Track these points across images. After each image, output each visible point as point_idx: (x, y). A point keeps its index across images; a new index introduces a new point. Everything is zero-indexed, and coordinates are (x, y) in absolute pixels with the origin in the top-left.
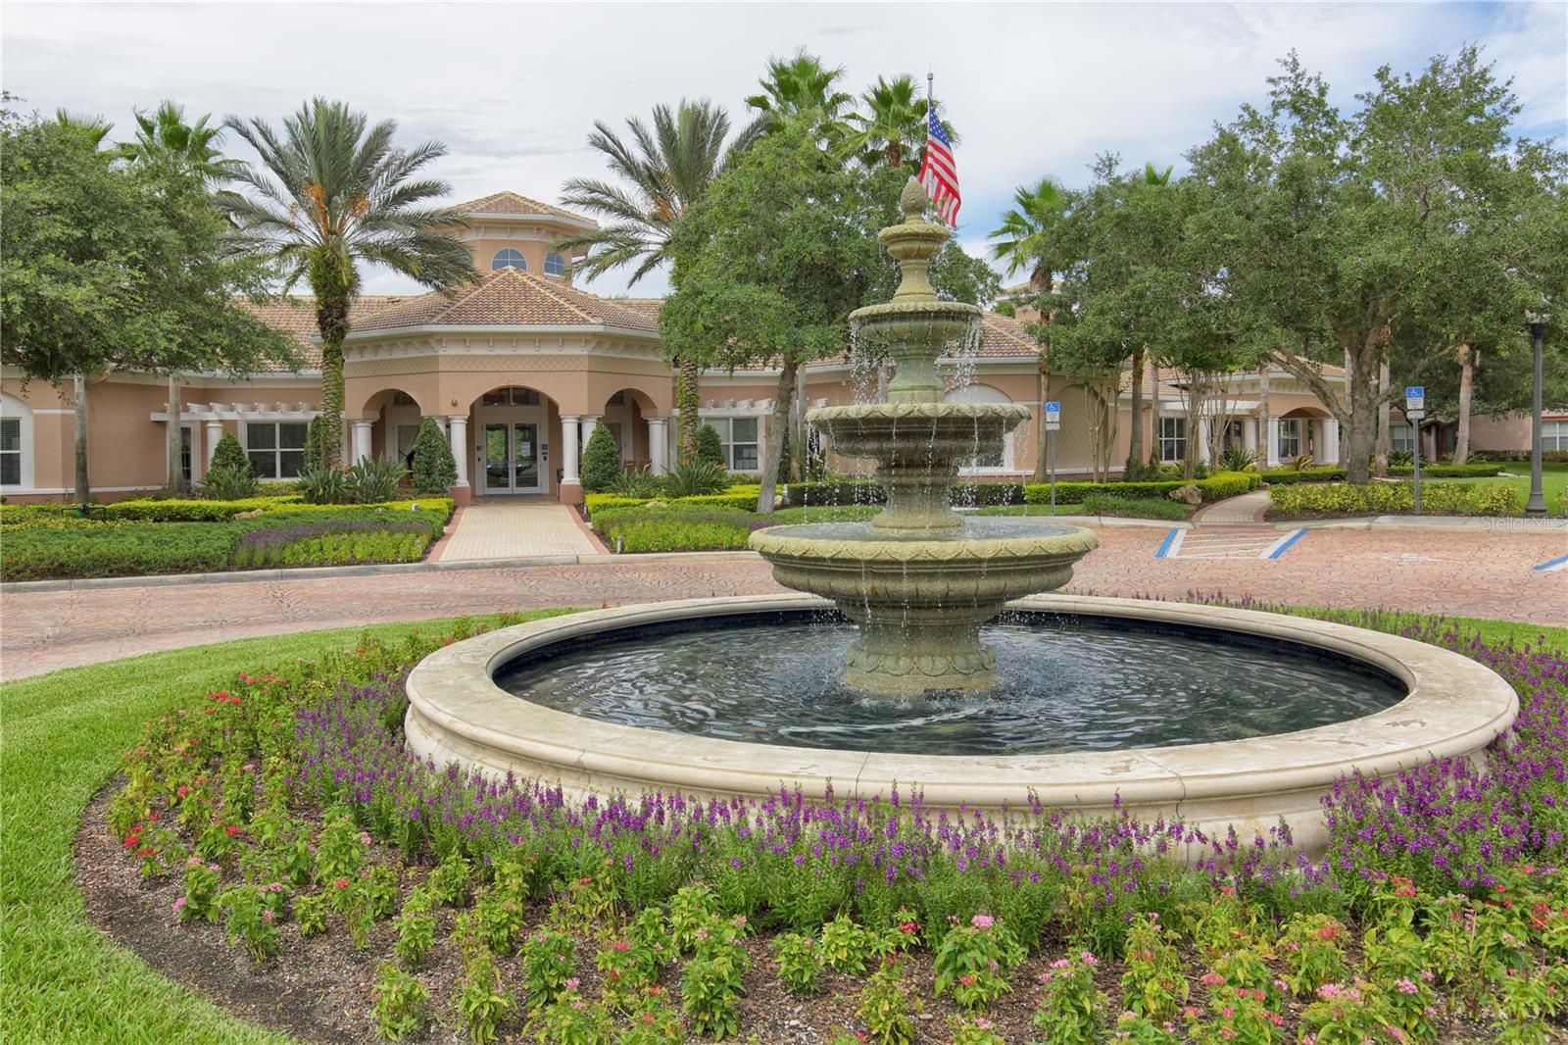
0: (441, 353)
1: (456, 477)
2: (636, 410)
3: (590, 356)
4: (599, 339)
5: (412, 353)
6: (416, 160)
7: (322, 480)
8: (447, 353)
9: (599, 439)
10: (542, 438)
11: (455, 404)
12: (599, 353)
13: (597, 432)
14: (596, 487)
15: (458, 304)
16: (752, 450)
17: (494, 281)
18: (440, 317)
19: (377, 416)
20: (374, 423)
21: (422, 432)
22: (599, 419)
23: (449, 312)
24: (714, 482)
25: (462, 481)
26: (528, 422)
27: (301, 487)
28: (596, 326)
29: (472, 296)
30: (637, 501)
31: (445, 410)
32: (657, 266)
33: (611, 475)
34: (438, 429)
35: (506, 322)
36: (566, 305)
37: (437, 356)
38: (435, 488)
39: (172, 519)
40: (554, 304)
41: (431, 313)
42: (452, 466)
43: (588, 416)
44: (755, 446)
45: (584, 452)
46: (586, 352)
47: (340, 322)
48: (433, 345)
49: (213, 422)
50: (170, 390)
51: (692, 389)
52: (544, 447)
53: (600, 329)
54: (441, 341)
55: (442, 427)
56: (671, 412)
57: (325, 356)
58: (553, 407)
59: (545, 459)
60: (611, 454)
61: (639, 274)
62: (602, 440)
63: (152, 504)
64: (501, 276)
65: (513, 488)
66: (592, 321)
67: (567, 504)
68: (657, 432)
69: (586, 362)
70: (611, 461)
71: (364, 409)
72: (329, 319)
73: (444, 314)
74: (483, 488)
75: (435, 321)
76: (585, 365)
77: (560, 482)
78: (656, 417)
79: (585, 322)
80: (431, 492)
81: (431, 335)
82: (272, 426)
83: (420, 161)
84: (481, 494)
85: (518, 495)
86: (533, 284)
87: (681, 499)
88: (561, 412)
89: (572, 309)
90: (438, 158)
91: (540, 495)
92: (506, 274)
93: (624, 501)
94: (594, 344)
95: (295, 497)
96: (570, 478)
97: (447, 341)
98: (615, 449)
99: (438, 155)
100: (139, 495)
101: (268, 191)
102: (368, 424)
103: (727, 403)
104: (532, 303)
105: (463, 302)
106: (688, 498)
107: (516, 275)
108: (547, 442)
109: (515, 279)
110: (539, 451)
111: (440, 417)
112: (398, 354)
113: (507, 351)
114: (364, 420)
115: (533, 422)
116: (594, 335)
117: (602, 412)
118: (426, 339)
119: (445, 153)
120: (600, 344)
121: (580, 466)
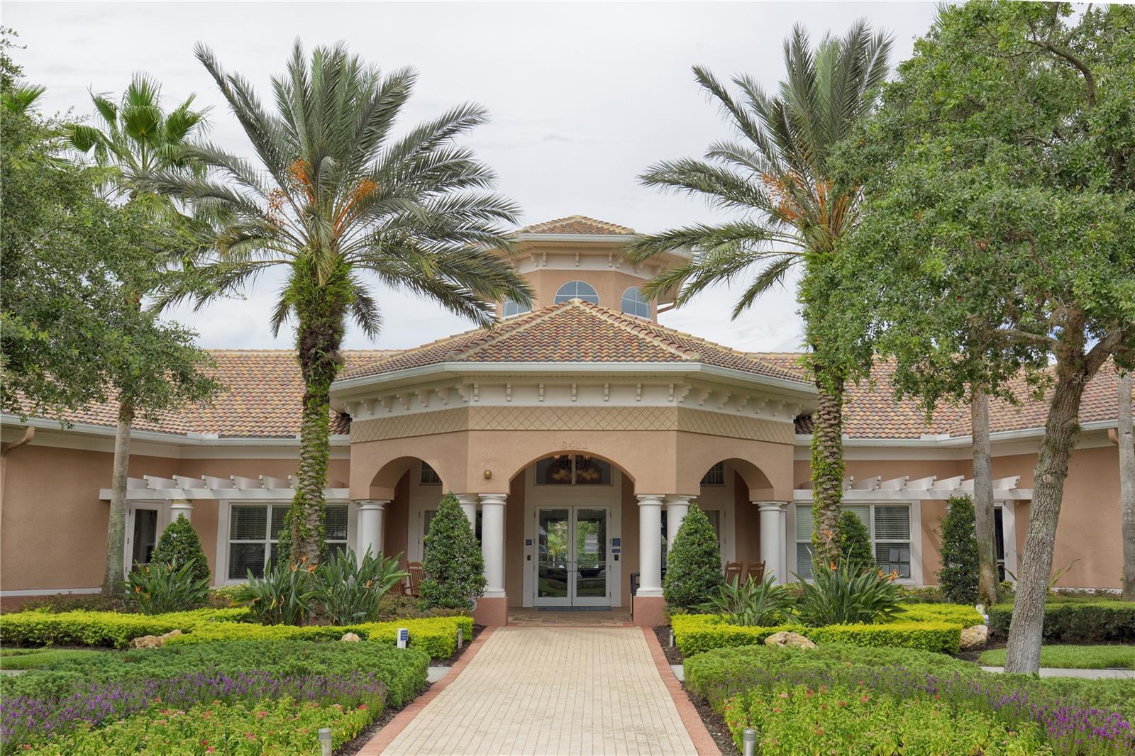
0: (472, 403)
1: (482, 583)
2: (742, 491)
3: (679, 409)
4: (693, 384)
5: (436, 406)
6: (445, 129)
7: (276, 588)
8: (480, 404)
9: (692, 531)
10: (614, 530)
11: (488, 477)
12: (692, 405)
13: (691, 520)
14: (688, 603)
15: (501, 338)
16: (903, 552)
17: (553, 315)
18: (471, 352)
19: (390, 496)
20: (386, 506)
21: (438, 516)
22: (691, 501)
23: (486, 346)
24: (880, 601)
25: (495, 587)
26: (595, 508)
27: (246, 597)
28: (689, 364)
29: (521, 329)
30: (755, 631)
31: (475, 485)
32: (776, 283)
33: (710, 584)
34: (461, 513)
35: (562, 359)
36: (648, 340)
37: (466, 409)
38: (451, 600)
39: (59, 643)
40: (631, 339)
41: (460, 348)
42: (478, 568)
43: (677, 496)
44: (907, 546)
45: (670, 548)
46: (674, 404)
47: (328, 356)
48: (461, 392)
49: (178, 501)
50: (116, 456)
51: (833, 454)
52: (616, 542)
53: (696, 367)
54: (472, 386)
55: (469, 512)
56: (792, 495)
57: (305, 403)
58: (628, 483)
59: (616, 558)
60: (709, 554)
61: (749, 297)
62: (696, 532)
63: (52, 618)
64: (564, 309)
65: (572, 598)
66: (684, 357)
67: (644, 627)
68: (772, 523)
69: (674, 418)
70: (710, 563)
71: (372, 485)
72: (313, 351)
73: (478, 349)
74: (530, 598)
75: (463, 356)
76: (673, 423)
77: (634, 592)
78: (771, 501)
79: (674, 358)
80: (446, 606)
81: (459, 377)
82: (262, 510)
83: (453, 131)
84: (531, 605)
85: (579, 609)
86: (604, 318)
87: (829, 628)
88: (638, 490)
89: (656, 343)
90: (476, 128)
91: (609, 609)
92: (569, 307)
93: (734, 629)
94: (686, 392)
95: (236, 611)
96: (650, 587)
97: (480, 387)
98: (714, 545)
99: (475, 122)
100: (33, 604)
101: (246, 178)
102: (378, 506)
103: (871, 482)
104: (601, 337)
105: (507, 335)
106: (839, 628)
107: (582, 308)
108: (619, 536)
109: (581, 313)
110: (609, 547)
111: (466, 496)
112: (418, 408)
113: (563, 401)
114: (371, 501)
115: (600, 508)
116: (687, 377)
117: (696, 490)
118: (452, 384)
119: (484, 121)
120: (694, 393)
121: (663, 569)
